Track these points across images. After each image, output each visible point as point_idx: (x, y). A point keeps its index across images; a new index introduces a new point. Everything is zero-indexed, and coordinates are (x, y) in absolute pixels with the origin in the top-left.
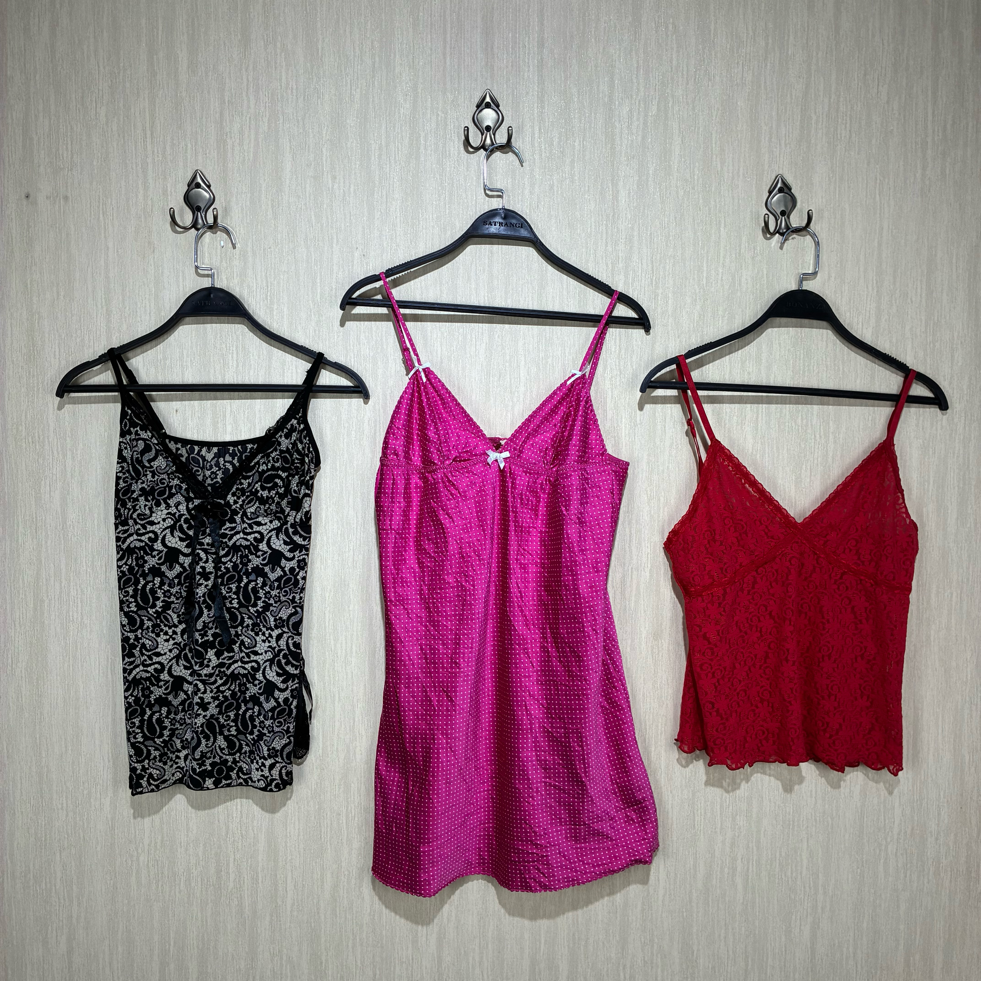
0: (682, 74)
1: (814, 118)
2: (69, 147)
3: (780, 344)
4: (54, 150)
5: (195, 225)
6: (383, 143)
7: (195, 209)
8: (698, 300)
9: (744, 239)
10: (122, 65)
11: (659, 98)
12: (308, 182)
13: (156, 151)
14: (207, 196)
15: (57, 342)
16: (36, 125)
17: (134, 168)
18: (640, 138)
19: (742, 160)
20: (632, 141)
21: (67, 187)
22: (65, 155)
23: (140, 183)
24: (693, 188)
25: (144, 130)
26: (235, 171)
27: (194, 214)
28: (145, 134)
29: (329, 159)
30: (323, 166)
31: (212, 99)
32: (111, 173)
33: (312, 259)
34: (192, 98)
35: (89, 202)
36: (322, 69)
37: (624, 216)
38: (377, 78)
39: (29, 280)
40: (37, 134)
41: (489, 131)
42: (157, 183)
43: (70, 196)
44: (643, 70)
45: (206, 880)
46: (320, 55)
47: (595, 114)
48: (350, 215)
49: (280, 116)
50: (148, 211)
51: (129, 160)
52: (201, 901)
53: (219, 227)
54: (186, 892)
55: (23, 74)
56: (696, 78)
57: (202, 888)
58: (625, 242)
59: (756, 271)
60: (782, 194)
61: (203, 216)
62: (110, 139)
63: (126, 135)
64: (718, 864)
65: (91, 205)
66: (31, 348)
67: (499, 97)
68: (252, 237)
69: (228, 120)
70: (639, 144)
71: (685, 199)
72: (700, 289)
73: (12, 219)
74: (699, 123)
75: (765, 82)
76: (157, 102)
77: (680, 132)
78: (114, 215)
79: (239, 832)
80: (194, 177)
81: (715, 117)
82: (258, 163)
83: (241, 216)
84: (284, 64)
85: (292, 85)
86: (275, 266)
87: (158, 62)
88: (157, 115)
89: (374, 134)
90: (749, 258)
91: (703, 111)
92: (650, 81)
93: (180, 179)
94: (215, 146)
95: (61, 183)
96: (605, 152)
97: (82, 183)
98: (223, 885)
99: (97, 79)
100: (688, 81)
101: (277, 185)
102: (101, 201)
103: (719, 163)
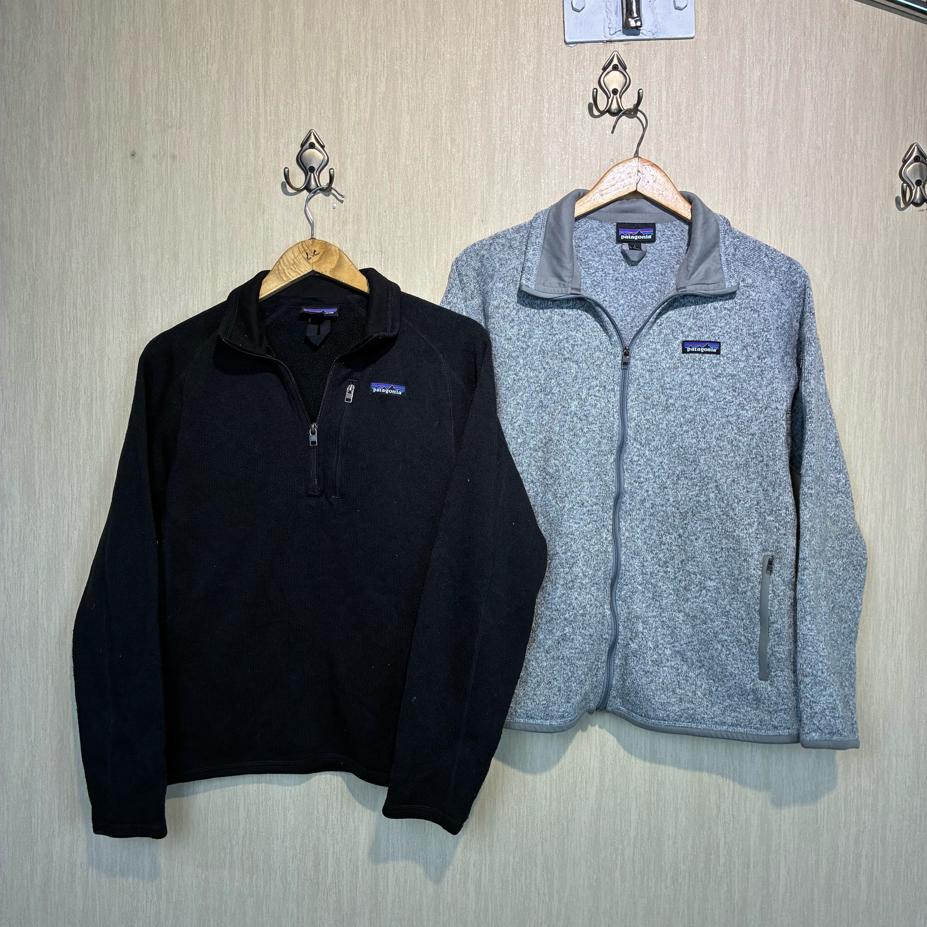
0: (816, 39)
2: (178, 104)
3: (912, 318)
4: (162, 107)
5: (307, 188)
6: (505, 106)
7: (308, 170)
8: (828, 272)
9: (876, 209)
10: (235, 20)
11: (791, 63)
13: (268, 110)
14: (321, 157)
15: (160, 306)
16: (144, 81)
18: (770, 104)
19: (876, 128)
20: (763, 107)
21: (174, 145)
22: (174, 113)
23: (251, 143)
24: (825, 156)
25: (257, 88)
26: (351, 132)
27: (306, 175)
28: (258, 92)
29: (448, 121)
30: (442, 129)
31: (328, 57)
32: (221, 132)
33: (428, 223)
34: (307, 56)
35: (197, 161)
36: (443, 28)
37: (753, 184)
38: (500, 38)
39: (132, 242)
40: (145, 90)
41: (616, 95)
42: (269, 143)
43: (178, 155)
44: (775, 34)
45: (303, 874)
46: (441, 13)
47: (724, 79)
48: (469, 180)
49: (399, 76)
50: (259, 171)
51: (240, 119)
52: (297, 897)
53: (333, 191)
54: (281, 887)
55: (132, 29)
56: (829, 43)
57: (298, 883)
58: (754, 211)
59: (889, 243)
60: (918, 163)
61: (316, 177)
62: (221, 97)
63: (238, 93)
64: (841, 861)
65: (199, 165)
66: (133, 312)
67: (627, 59)
68: (367, 200)
69: (344, 80)
70: (770, 111)
71: (817, 168)
72: (830, 260)
73: (116, 178)
74: (832, 90)
75: (901, 49)
76: (271, 59)
77: (812, 99)
78: (223, 175)
79: (339, 823)
80: (308, 138)
81: (848, 84)
82: (375, 124)
83: (355, 178)
84: (404, 22)
85: (412, 44)
86: (390, 231)
87: (274, 18)
88: (271, 72)
89: (495, 96)
90: (882, 229)
91: (836, 77)
92: (782, 46)
93: (293, 139)
94: (331, 106)
95: (169, 141)
96: (734, 118)
97: (190, 142)
98: (320, 880)
99: (209, 34)
100: (821, 46)
101: (394, 147)
102: (210, 161)
103: (852, 132)
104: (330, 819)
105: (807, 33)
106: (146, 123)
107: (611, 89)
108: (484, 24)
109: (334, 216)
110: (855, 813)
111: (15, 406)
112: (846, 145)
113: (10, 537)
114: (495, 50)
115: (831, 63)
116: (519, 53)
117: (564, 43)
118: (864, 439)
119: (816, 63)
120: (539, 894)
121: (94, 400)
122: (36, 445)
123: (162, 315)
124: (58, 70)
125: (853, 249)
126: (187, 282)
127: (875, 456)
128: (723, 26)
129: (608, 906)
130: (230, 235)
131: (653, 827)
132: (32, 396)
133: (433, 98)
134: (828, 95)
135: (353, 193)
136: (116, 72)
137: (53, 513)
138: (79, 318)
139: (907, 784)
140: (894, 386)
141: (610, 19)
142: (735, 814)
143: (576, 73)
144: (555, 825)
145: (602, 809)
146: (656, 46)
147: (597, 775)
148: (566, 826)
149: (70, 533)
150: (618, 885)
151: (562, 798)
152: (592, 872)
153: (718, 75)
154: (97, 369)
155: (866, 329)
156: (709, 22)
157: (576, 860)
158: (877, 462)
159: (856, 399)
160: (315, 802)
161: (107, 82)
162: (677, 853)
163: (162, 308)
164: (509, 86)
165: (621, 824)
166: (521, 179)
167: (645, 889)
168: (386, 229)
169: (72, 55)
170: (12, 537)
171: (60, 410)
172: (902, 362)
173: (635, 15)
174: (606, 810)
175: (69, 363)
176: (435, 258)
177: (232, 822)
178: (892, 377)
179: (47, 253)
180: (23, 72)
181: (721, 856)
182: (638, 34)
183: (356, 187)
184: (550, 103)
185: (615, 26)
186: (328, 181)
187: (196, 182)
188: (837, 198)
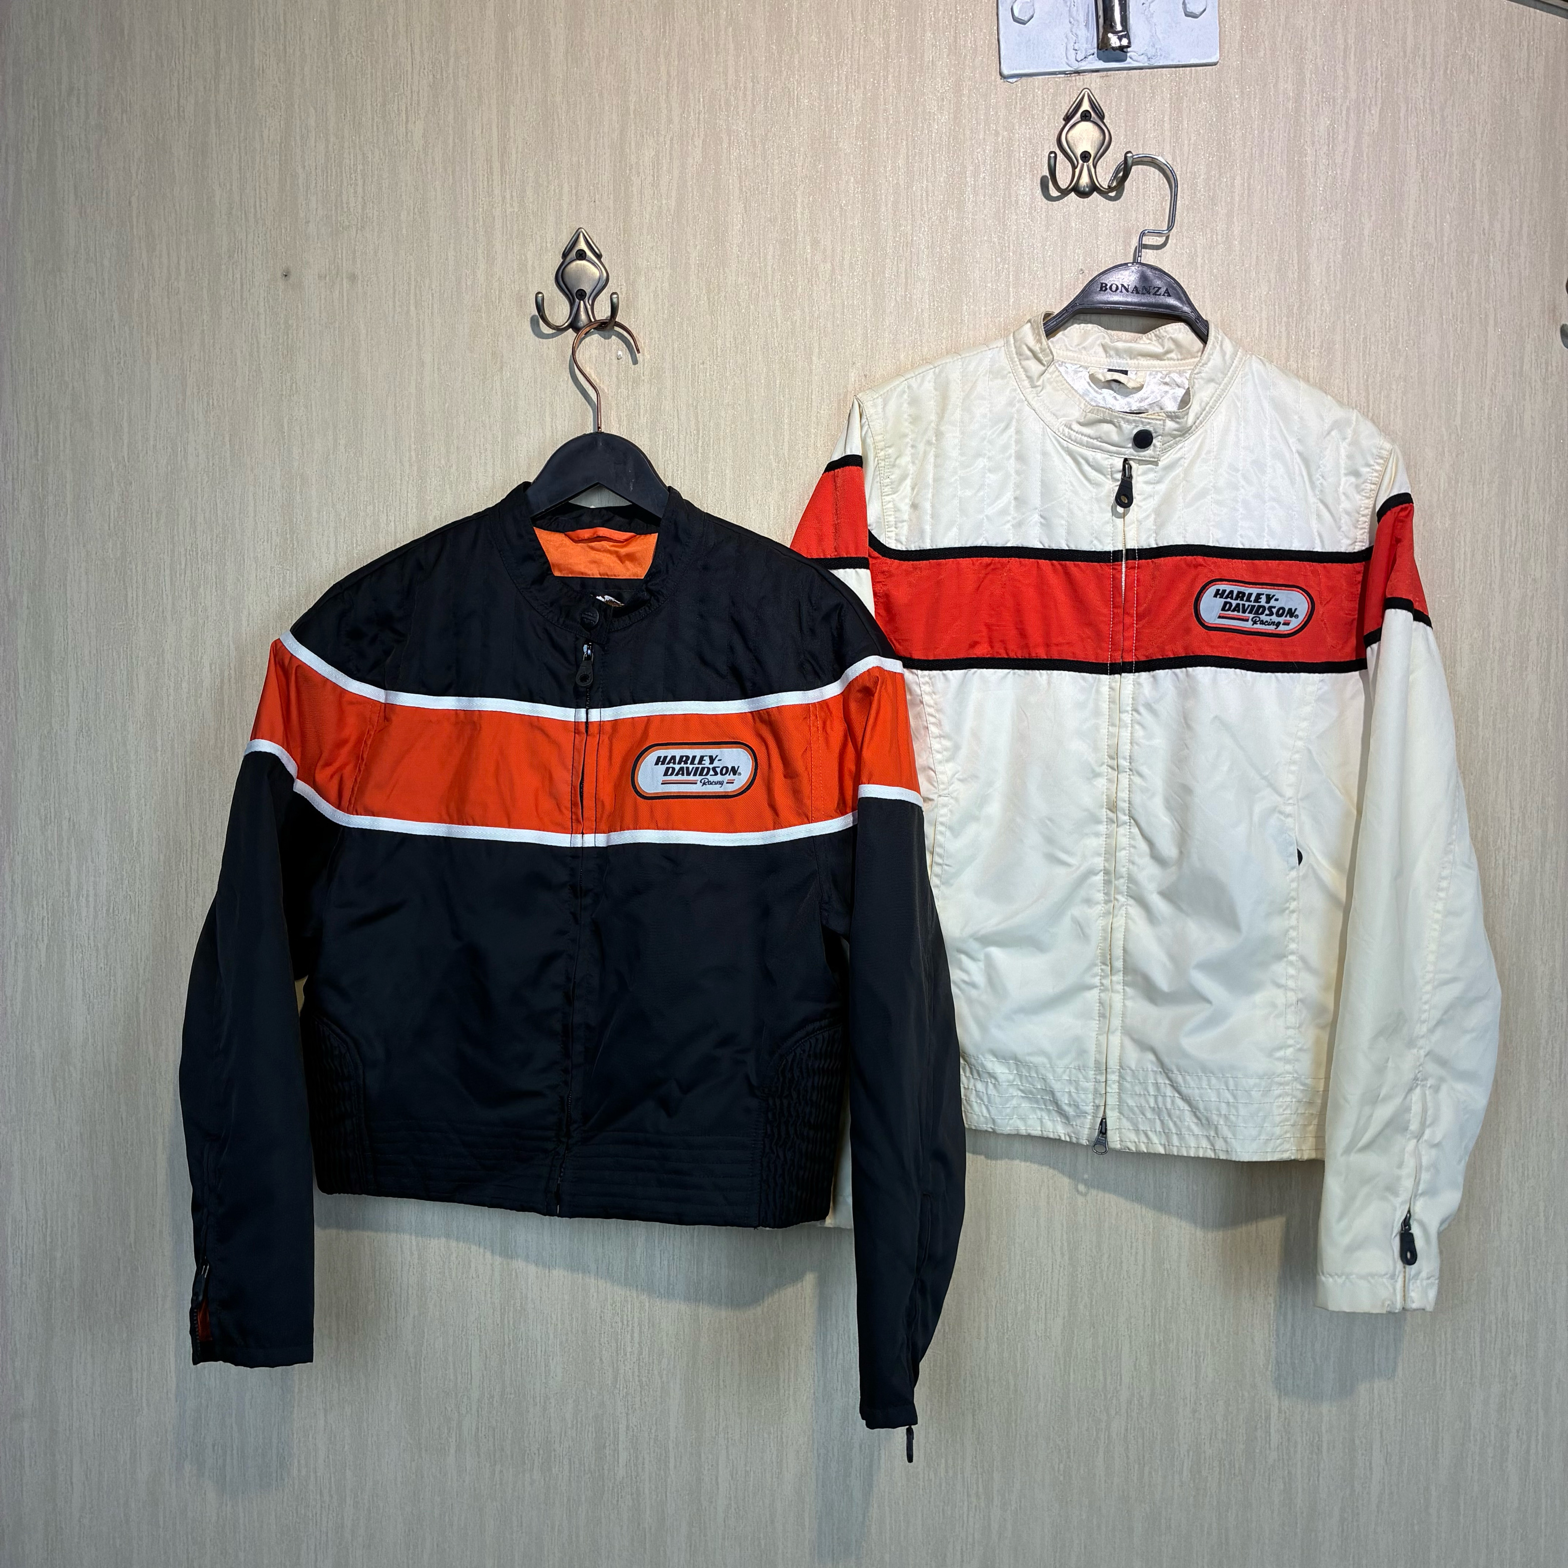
0: (1424, 63)
2: (360, 190)
4: (333, 196)
5: (574, 325)
6: (901, 183)
7: (575, 296)
8: (1447, 454)
9: (1529, 347)
10: (452, 48)
11: (1382, 103)
13: (508, 196)
14: (596, 273)
15: (332, 524)
16: (303, 152)
17: (471, 224)
18: (1348, 173)
19: (1526, 211)
20: (1335, 178)
21: (354, 258)
22: (352, 205)
23: (480, 251)
24: (1441, 259)
25: (489, 161)
26: (645, 231)
27: (572, 304)
28: (491, 168)
29: (807, 211)
30: (796, 224)
31: (606, 108)
32: (431, 235)
33: (775, 382)
34: (572, 106)
35: (392, 284)
36: (797, 56)
37: (1319, 307)
38: (892, 70)
39: (285, 420)
40: (304, 167)
41: (1087, 161)
42: (509, 252)
43: (360, 274)
44: (1355, 55)
46: (794, 31)
47: (1269, 131)
48: (843, 308)
49: (724, 136)
50: (493, 299)
52: (569, 1500)
53: (617, 329)
54: (542, 1483)
55: (281, 65)
56: (1446, 69)
57: (570, 1477)
58: (1320, 352)
59: (1550, 404)
61: (589, 307)
62: (429, 177)
63: (458, 169)
64: (1476, 1440)
65: (395, 290)
66: (288, 536)
67: (1105, 102)
68: (673, 345)
69: (633, 144)
70: (1347, 184)
71: (1427, 278)
72: (1450, 434)
73: (259, 314)
74: (1451, 147)
76: (512, 113)
77: (1418, 162)
78: (435, 306)
79: (637, 1378)
80: (575, 242)
81: (1479, 136)
82: (685, 217)
83: (653, 307)
84: (732, 46)
85: (745, 83)
86: (711, 395)
87: (516, 44)
88: (512, 135)
89: (885, 167)
90: (1538, 380)
91: (1459, 125)
92: (1366, 74)
93: (549, 245)
94: (611, 188)
95: (344, 252)
96: (1287, 197)
97: (380, 252)
98: (606, 1472)
99: (409, 73)
100: (1433, 74)
101: (717, 255)
102: (413, 283)
103: (1486, 217)
104: (621, 1371)
105: (1408, 51)
106: (308, 222)
107: (1079, 153)
108: (865, 47)
109: (618, 372)
110: (1498, 1361)
111: (96, 693)
112: (1476, 238)
113: (92, 909)
114: (884, 90)
115: (1450, 102)
116: (924, 94)
117: (999, 77)
118: (1510, 734)
119: (1424, 102)
120: (969, 1496)
121: (226, 681)
122: (133, 757)
124: (161, 135)
125: (1489, 414)
126: (376, 486)
127: (1528, 763)
128: (1267, 43)
129: (1084, 1517)
131: (1158, 1384)
132: (125, 676)
133: (781, 172)
134: (1445, 156)
135: (650, 333)
136: (257, 137)
137: (162, 870)
138: (200, 547)
140: (1560, 645)
141: (1077, 36)
142: (1296, 1362)
143: (1020, 126)
144: (994, 1381)
145: (1074, 1353)
146: (1154, 78)
147: (1065, 1297)
148: (1012, 1382)
149: (189, 902)
150: (1100, 1481)
151: (1006, 1336)
152: (1057, 1460)
153: (1258, 125)
154: (231, 630)
156: (1242, 36)
157: (1030, 1439)
158: (1532, 772)
160: (597, 1344)
161: (243, 155)
162: (1199, 1428)
163: (336, 528)
164: (908, 149)
165: (1105, 1379)
166: (930, 305)
167: (1147, 1487)
168: (705, 391)
169: (184, 111)
170: (95, 908)
171: (171, 698)
173: (1119, 27)
174: (1079, 1356)
175: (184, 620)
176: (786, 440)
177: (460, 1377)
178: (1557, 628)
179: (147, 440)
180: (104, 141)
181: (1272, 1431)
182: (1124, 60)
183: (654, 323)
184: (976, 175)
185: (1085, 46)
186: (609, 314)
187: (391, 320)
188: (1461, 328)
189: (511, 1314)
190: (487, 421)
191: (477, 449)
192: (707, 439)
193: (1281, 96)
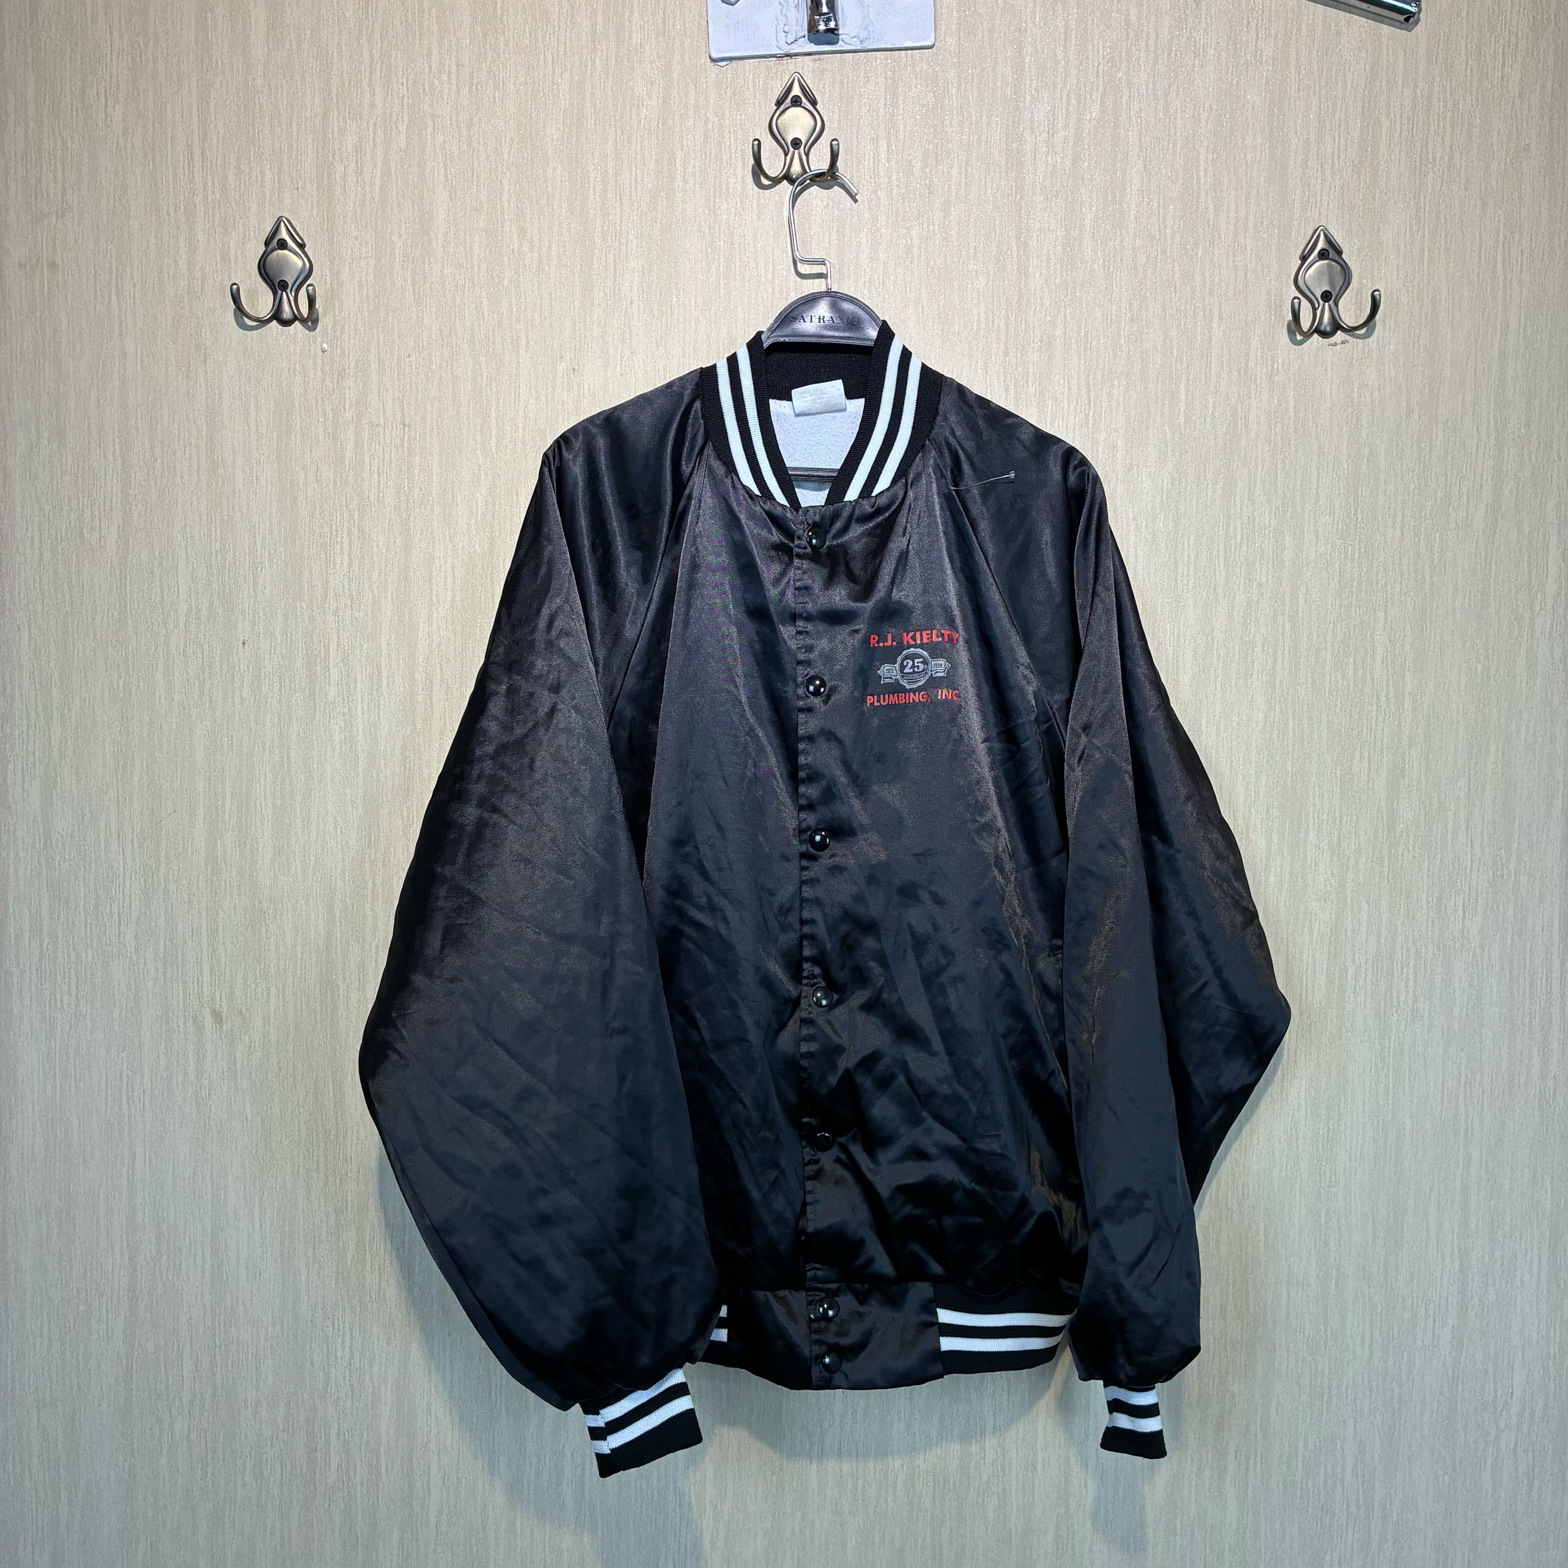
0: (1147, 45)
1: (1386, 124)
2: (59, 175)
3: (1317, 532)
4: (33, 182)
5: (277, 316)
6: (610, 171)
7: (277, 286)
8: (1170, 453)
9: (1255, 343)
10: (152, 30)
11: (1104, 88)
12: (477, 238)
13: (210, 184)
14: (299, 263)
15: (36, 519)
17: (172, 214)
18: (1068, 162)
19: (1253, 201)
20: (1054, 166)
21: (54, 247)
22: (52, 191)
23: (181, 239)
24: (1164, 251)
25: (189, 146)
26: (349, 220)
27: (275, 294)
28: (192, 154)
29: (514, 199)
30: (502, 212)
31: (308, 91)
32: (131, 223)
33: (482, 375)
34: (273, 90)
35: (93, 273)
36: (502, 38)
37: (1039, 301)
38: (600, 53)
41: (798, 149)
42: (212, 240)
43: (60, 263)
44: (1076, 38)
45: (288, 1466)
46: (499, 11)
47: (987, 117)
48: (551, 299)
49: (428, 121)
50: (196, 289)
51: (163, 200)
52: (280, 1503)
54: (254, 1486)
56: (1171, 52)
57: (282, 1480)
58: (1040, 347)
59: (1276, 402)
60: (1325, 262)
61: (292, 299)
63: (158, 155)
65: (96, 280)
67: (817, 87)
69: (336, 129)
70: (1067, 172)
71: (1149, 271)
72: (1174, 433)
74: (1175, 134)
75: (1297, 59)
76: (212, 96)
77: (1141, 151)
78: (137, 295)
79: (348, 1383)
80: (276, 230)
81: (1204, 123)
82: (389, 205)
83: (357, 299)
84: (436, 28)
85: (450, 66)
86: (417, 388)
87: (215, 26)
88: (213, 119)
89: (593, 154)
90: (1264, 377)
91: (1183, 112)
92: (1087, 58)
93: (252, 233)
94: (314, 174)
95: (44, 240)
96: (1005, 185)
97: (80, 240)
98: (318, 1475)
99: (109, 56)
100: (1157, 58)
101: (423, 245)
102: (114, 272)
103: (1211, 207)
104: (333, 1375)
105: (1131, 34)
106: (8, 209)
107: (789, 140)
108: (572, 28)
109: (323, 365)
112: (1201, 230)
114: (591, 73)
115: (1174, 87)
116: (632, 78)
117: (709, 60)
118: (1235, 743)
119: (1147, 87)
123: (41, 534)
125: (1213, 413)
126: (80, 479)
127: (1252, 772)
128: (985, 24)
129: (797, 1529)
130: (150, 399)
133: (487, 158)
134: (1169, 143)
135: (356, 325)
139: (1306, 1334)
140: (1286, 652)
141: (787, 18)
143: (732, 111)
146: (868, 61)
153: (976, 111)
155: (1237, 552)
156: (960, 18)
158: (1256, 782)
159: (1220, 672)
160: (308, 1348)
164: (616, 136)
166: (639, 297)
167: (860, 1502)
168: (411, 385)
172: (1300, 609)
173: (825, 9)
176: (493, 434)
177: (171, 1380)
178: (1283, 634)
182: (835, 42)
183: (359, 315)
184: (686, 165)
185: (795, 28)
187: (92, 308)
188: (1185, 324)
189: (222, 1316)
190: (191, 415)
191: (182, 443)
192: (413, 433)
193: (999, 80)
